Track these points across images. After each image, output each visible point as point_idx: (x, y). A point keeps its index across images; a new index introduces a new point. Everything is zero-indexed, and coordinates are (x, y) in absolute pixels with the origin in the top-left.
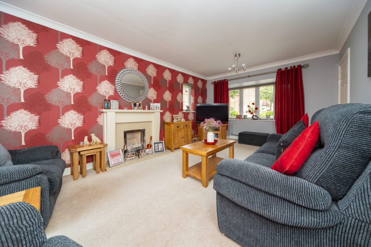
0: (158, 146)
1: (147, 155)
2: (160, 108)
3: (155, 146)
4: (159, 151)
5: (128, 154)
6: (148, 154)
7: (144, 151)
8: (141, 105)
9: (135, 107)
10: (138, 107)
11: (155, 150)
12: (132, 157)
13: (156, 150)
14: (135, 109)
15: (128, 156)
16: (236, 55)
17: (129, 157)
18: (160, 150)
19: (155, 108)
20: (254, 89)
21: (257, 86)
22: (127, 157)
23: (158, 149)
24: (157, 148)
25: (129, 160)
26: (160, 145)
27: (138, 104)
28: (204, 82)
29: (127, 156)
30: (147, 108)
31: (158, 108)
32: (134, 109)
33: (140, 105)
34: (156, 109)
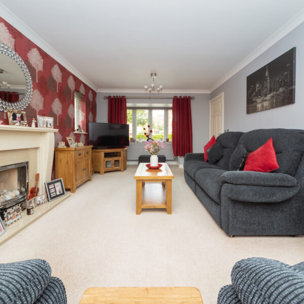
0: (55, 188)
1: (38, 207)
2: (52, 124)
3: (50, 187)
4: (57, 196)
5: (9, 213)
6: (40, 204)
7: (33, 201)
8: (25, 118)
9: (15, 121)
10: (20, 122)
11: (50, 196)
12: (17, 215)
13: (52, 194)
14: (17, 124)
15: (9, 216)
16: (152, 75)
17: (11, 218)
18: (58, 193)
19: (45, 126)
20: (147, 111)
21: (150, 109)
22: (8, 220)
23: (55, 193)
24: (53, 191)
25: (12, 223)
26: (57, 186)
27: (18, 115)
28: (94, 93)
29: (7, 217)
30: (33, 124)
31: (50, 125)
32: (14, 124)
33: (22, 118)
34: (47, 126)
